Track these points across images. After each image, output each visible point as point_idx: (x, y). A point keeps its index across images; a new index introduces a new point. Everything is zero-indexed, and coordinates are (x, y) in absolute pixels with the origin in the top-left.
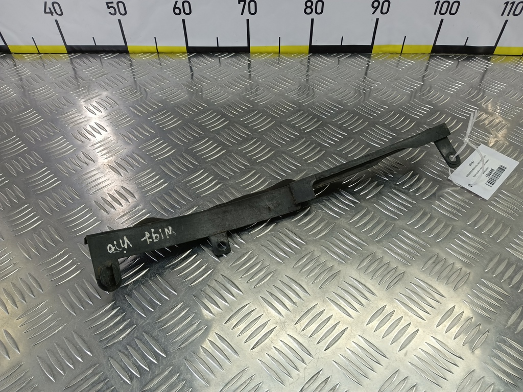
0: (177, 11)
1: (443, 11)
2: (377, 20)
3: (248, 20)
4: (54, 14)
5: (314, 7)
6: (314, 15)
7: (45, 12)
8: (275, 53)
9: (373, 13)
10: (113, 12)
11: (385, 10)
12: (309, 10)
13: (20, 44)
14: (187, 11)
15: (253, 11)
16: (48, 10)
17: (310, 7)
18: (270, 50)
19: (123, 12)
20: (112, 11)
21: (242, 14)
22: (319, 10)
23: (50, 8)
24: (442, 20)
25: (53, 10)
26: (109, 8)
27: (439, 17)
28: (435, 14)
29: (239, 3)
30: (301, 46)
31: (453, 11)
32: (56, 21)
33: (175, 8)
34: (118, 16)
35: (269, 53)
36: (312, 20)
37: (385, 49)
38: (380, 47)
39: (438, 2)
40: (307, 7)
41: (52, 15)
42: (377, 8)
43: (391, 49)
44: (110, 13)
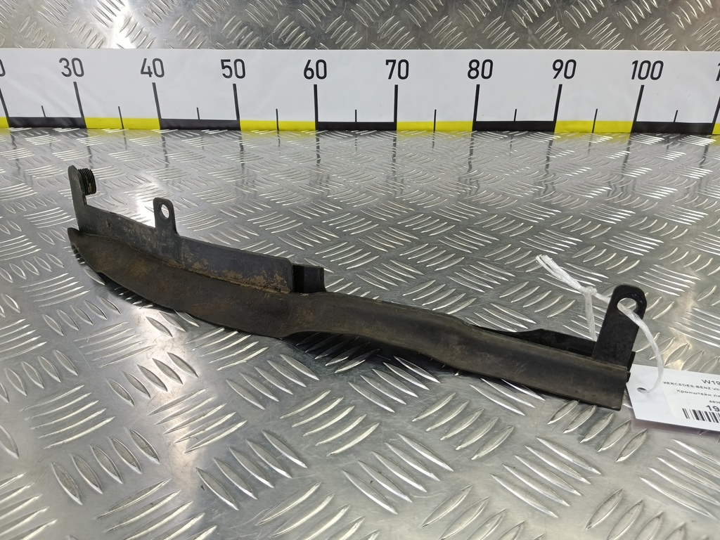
0: (309, 74)
1: (643, 75)
2: (561, 86)
3: (396, 87)
4: (153, 75)
5: (480, 69)
6: (480, 80)
7: (142, 72)
8: (429, 130)
9: (555, 77)
10: (228, 74)
11: (569, 74)
12: (473, 73)
13: (102, 115)
14: (321, 74)
15: (403, 74)
16: (146, 70)
17: (476, 69)
18: (422, 126)
19: (240, 74)
20: (227, 72)
21: (390, 78)
22: (487, 73)
23: (149, 67)
24: (642, 87)
25: (152, 70)
26: (224, 67)
27: (638, 83)
28: (633, 78)
29: (387, 64)
30: (462, 122)
31: (656, 75)
32: (154, 84)
33: (307, 69)
34: (234, 79)
35: (420, 130)
36: (478, 86)
37: (571, 127)
38: (564, 123)
39: (636, 63)
40: (472, 69)
41: (150, 76)
42: (559, 70)
43: (580, 127)
44: (224, 75)
